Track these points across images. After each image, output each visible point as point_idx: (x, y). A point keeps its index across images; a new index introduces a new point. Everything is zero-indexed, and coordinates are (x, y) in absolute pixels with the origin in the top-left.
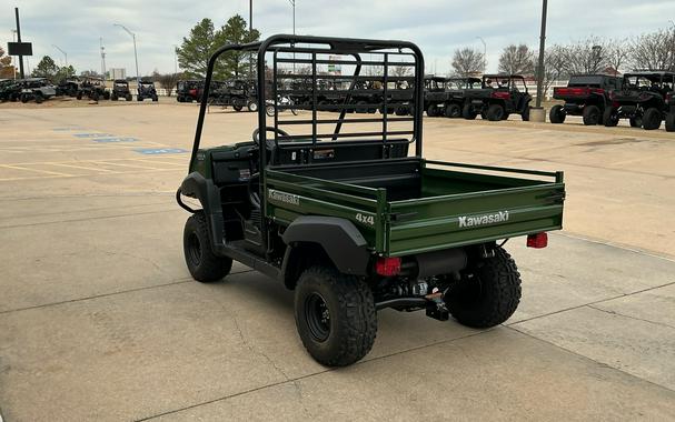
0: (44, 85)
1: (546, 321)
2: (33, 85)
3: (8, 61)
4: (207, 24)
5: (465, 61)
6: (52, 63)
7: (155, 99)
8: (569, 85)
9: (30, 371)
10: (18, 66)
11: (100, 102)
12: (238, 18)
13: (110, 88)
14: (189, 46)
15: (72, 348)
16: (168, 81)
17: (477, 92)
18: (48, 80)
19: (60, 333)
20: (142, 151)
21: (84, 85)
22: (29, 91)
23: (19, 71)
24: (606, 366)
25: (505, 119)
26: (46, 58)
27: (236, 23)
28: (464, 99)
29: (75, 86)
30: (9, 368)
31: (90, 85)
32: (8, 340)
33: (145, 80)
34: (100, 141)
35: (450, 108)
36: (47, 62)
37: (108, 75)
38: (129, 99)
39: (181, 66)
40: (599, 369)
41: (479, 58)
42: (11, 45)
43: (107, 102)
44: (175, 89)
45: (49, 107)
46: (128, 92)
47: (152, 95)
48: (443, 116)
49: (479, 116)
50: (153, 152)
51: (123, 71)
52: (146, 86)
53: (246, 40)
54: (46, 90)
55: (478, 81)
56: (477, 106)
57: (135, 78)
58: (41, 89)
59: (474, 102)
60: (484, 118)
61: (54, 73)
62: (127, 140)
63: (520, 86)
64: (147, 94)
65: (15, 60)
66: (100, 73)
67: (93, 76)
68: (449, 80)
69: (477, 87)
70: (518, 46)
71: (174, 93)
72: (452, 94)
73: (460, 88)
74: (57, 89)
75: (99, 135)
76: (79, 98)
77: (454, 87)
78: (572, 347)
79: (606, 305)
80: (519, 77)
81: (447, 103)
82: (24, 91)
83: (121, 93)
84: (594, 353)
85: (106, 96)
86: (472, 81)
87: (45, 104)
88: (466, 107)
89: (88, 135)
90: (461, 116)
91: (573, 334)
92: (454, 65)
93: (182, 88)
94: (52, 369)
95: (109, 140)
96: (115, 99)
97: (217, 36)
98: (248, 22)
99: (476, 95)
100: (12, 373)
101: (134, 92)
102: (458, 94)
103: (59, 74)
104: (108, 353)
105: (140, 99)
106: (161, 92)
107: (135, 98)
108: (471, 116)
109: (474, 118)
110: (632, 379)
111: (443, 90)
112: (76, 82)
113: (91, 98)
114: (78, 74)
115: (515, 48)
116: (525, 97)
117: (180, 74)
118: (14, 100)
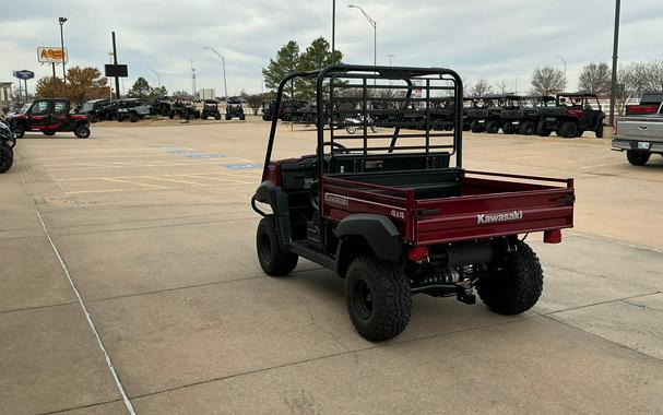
0: (139, 105)
1: (580, 312)
2: (129, 105)
3: (104, 82)
4: (292, 46)
5: (545, 79)
6: (146, 84)
7: (243, 118)
8: (642, 103)
9: (137, 341)
10: (114, 87)
11: (190, 121)
12: (321, 40)
13: (200, 108)
14: (275, 67)
15: (171, 325)
16: (255, 101)
17: (551, 110)
18: (143, 100)
19: (160, 315)
20: (229, 166)
21: (177, 105)
22: (125, 110)
23: (115, 91)
24: (625, 347)
25: (580, 136)
26: (140, 79)
27: (319, 45)
28: (538, 117)
29: (168, 106)
30: (119, 339)
31: (181, 105)
32: (118, 318)
33: (233, 100)
34: (190, 157)
35: (524, 126)
36: (141, 83)
37: (198, 95)
38: (218, 117)
39: (267, 86)
40: (618, 349)
41: (559, 76)
42: (108, 67)
43: (196, 121)
44: (261, 108)
45: (142, 125)
46: (217, 111)
47: (239, 114)
48: (518, 133)
49: (553, 133)
50: (240, 167)
51: (212, 91)
52: (234, 106)
53: (329, 62)
54: (141, 110)
55: (553, 99)
56: (552, 123)
57: (223, 99)
58: (136, 109)
59: (548, 119)
60: (559, 135)
61: (148, 94)
62: (216, 156)
63: (594, 105)
64: (235, 113)
65: (111, 82)
66: (191, 93)
67: (183, 96)
68: (524, 98)
69: (552, 105)
70: (598, 65)
71: (260, 112)
72: (527, 111)
73: (535, 106)
74: (151, 109)
75: (190, 152)
76: (171, 117)
77: (530, 105)
78: (598, 332)
79: (636, 300)
80: (593, 96)
81: (522, 120)
82: (120, 110)
83: (211, 112)
84: (616, 337)
85: (197, 115)
86: (546, 99)
87: (140, 123)
88: (540, 125)
89: (179, 152)
90: (536, 134)
91: (601, 323)
92: (534, 83)
93: (267, 107)
94: (154, 340)
95: (199, 156)
96: (205, 118)
97: (302, 57)
98: (331, 44)
99: (550, 113)
100: (123, 343)
101: (223, 111)
102: (533, 112)
103: (152, 95)
104: (201, 329)
105: (228, 118)
106: (248, 110)
107: (223, 117)
108: (546, 133)
109: (548, 135)
110: (645, 358)
111: (518, 108)
112: (169, 102)
113: (182, 117)
114: (170, 94)
115: (595, 67)
116: (599, 114)
117: (266, 94)
118: (110, 119)
